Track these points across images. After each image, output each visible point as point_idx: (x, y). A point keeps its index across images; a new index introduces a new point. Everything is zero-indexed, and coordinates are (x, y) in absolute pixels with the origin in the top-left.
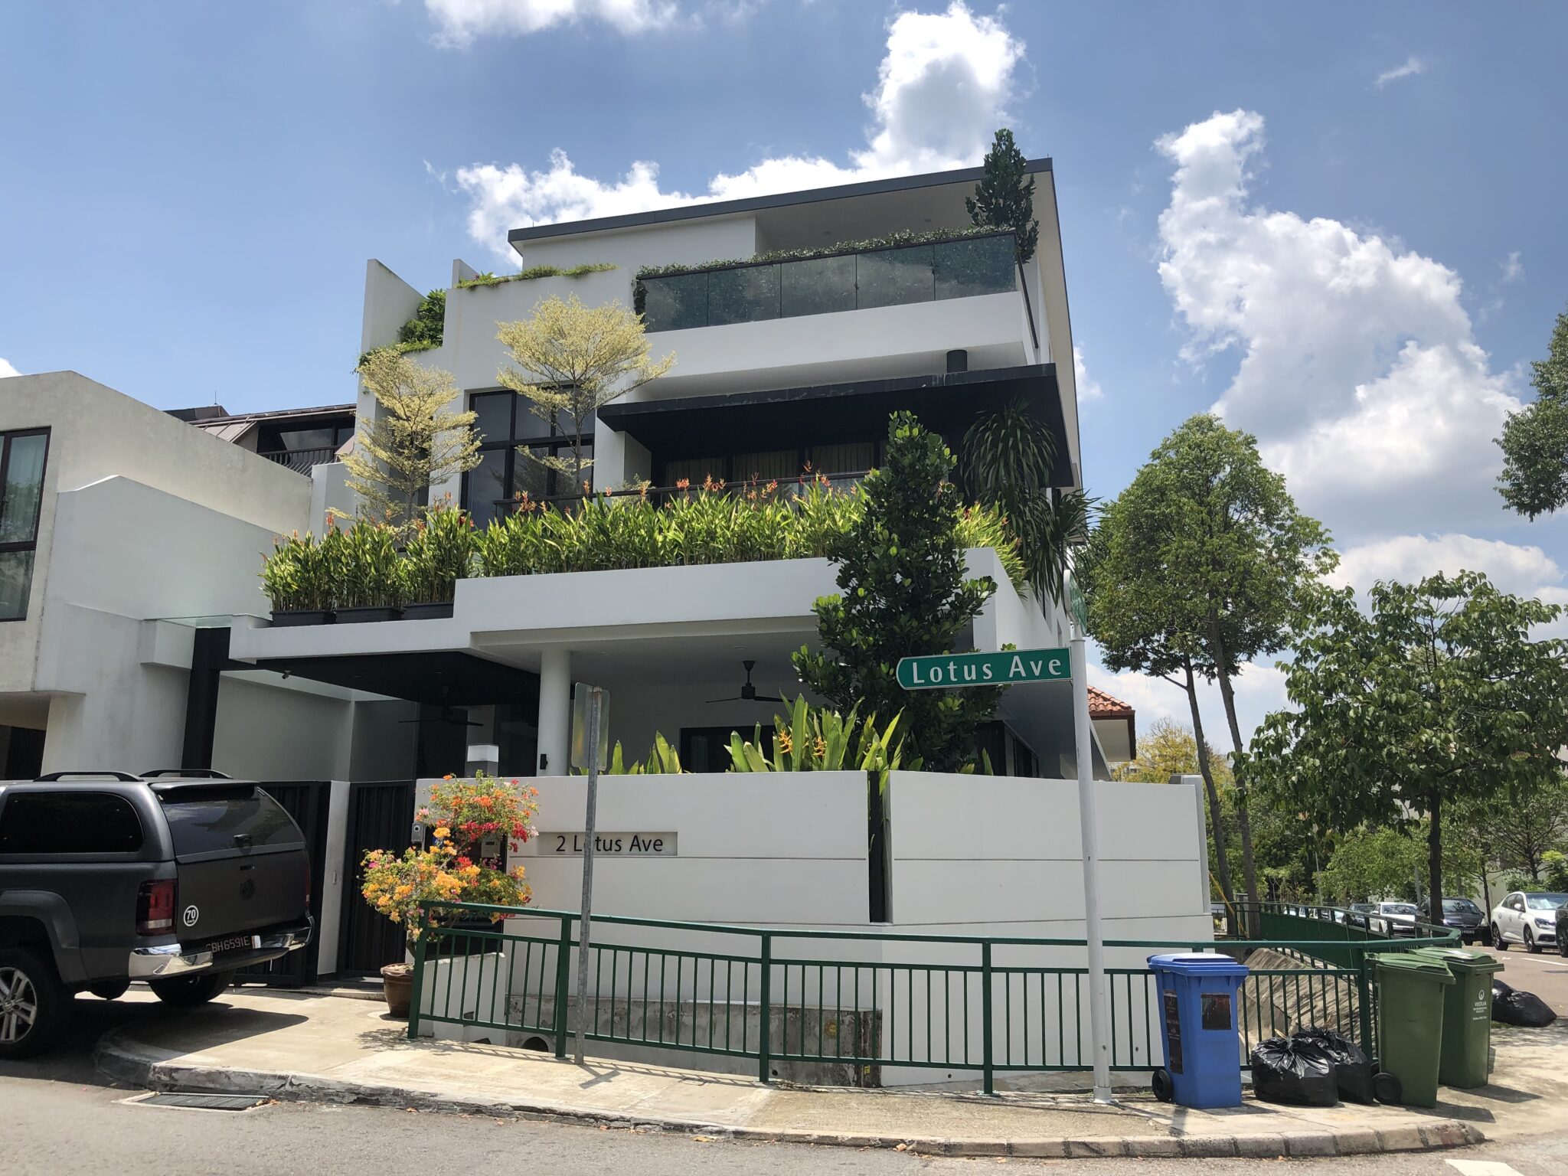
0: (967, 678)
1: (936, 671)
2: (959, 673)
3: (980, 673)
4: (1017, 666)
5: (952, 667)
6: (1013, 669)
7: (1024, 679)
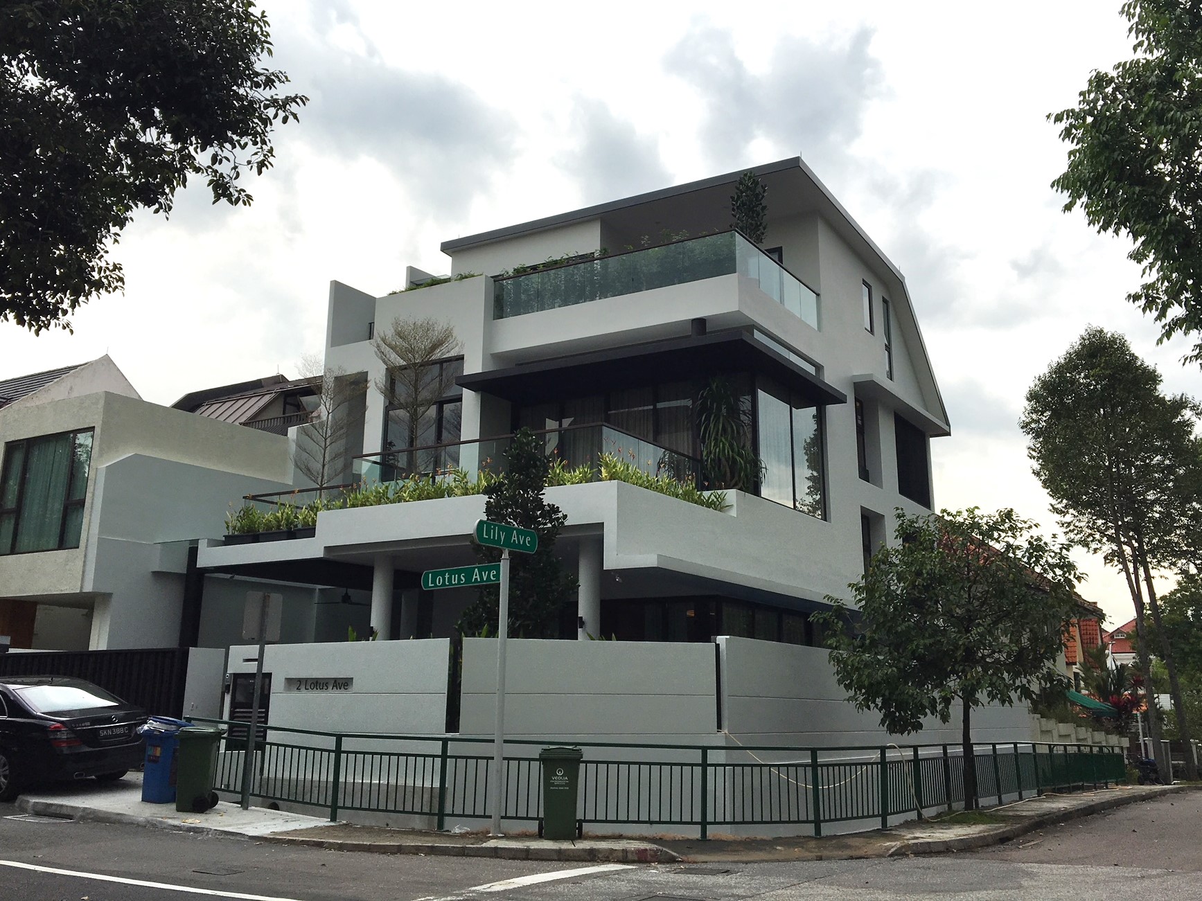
0: (453, 583)
1: (439, 579)
2: (450, 579)
3: (460, 579)
4: (476, 575)
5: (447, 576)
6: (474, 577)
7: (479, 582)
